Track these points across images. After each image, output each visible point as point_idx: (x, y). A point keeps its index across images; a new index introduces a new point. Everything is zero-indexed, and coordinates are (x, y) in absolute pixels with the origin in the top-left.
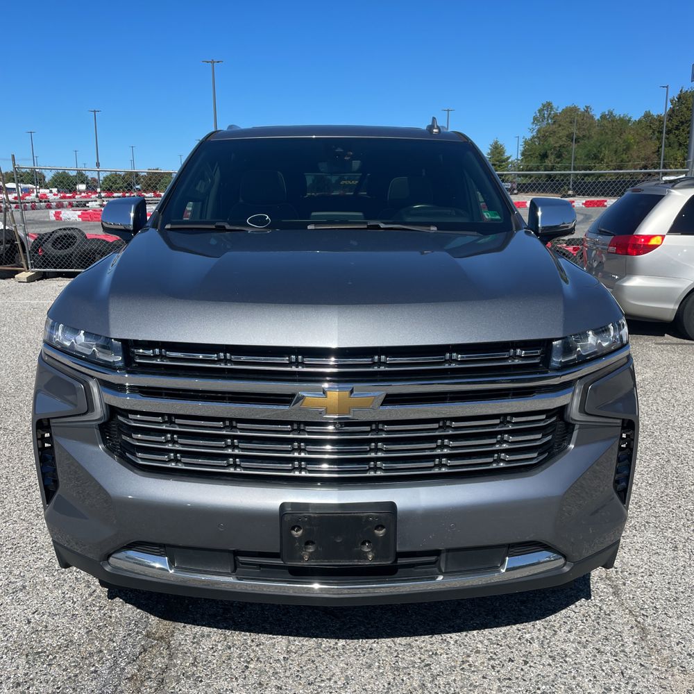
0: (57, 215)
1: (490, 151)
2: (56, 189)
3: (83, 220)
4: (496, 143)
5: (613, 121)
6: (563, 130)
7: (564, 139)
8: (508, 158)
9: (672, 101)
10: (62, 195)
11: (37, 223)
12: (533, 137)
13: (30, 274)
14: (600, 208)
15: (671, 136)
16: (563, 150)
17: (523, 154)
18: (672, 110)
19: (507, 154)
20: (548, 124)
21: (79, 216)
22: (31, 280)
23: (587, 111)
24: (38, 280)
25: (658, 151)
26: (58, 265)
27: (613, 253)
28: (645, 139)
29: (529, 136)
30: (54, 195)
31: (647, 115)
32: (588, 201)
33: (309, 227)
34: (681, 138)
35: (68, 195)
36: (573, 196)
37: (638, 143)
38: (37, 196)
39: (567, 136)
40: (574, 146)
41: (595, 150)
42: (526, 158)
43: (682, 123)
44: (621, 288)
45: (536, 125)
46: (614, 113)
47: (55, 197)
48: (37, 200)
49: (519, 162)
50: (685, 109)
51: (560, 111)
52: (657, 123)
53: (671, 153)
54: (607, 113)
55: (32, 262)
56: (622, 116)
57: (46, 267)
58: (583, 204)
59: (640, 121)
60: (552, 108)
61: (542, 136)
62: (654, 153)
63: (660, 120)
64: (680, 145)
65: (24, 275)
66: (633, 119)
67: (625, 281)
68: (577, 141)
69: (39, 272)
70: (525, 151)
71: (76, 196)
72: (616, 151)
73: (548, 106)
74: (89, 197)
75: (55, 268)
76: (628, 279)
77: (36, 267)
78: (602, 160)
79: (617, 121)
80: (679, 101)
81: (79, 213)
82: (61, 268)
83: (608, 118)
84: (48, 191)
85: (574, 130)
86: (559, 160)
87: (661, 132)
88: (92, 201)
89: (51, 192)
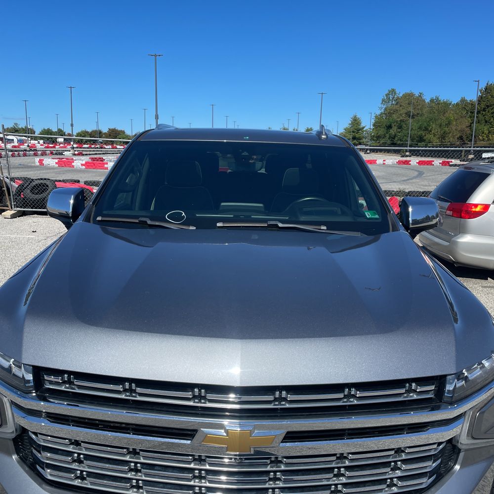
0: (41, 161)
1: (350, 122)
2: (42, 141)
3: (59, 166)
4: (355, 116)
5: (439, 104)
6: (403, 109)
7: (403, 116)
8: (364, 128)
9: (481, 91)
10: (46, 145)
11: (26, 168)
12: (382, 113)
13: (13, 212)
14: (429, 166)
15: (480, 115)
16: (403, 123)
17: (374, 125)
18: (481, 97)
19: (363, 125)
20: (392, 104)
21: (56, 163)
22: (13, 216)
23: (420, 96)
24: (19, 217)
25: (471, 126)
26: (34, 206)
27: (450, 216)
28: (461, 117)
29: (378, 112)
30: (41, 145)
31: (463, 100)
32: (421, 161)
33: (219, 225)
34: (487, 117)
35: (51, 145)
36: (410, 156)
37: (456, 120)
38: (28, 146)
39: (406, 114)
40: (411, 120)
41: (425, 124)
42: (376, 128)
43: (488, 106)
44: (456, 243)
45: (384, 104)
46: (440, 98)
47: (42, 147)
48: (28, 149)
49: (371, 130)
50: (490, 97)
51: (401, 95)
52: (470, 106)
53: (480, 128)
54: (434, 98)
55: (15, 203)
56: (445, 100)
57: (25, 207)
58: (417, 163)
59: (457, 104)
60: (395, 93)
61: (388, 113)
62: (467, 127)
63: (472, 104)
64: (486, 122)
65: (9, 213)
66: (453, 103)
67: (458, 238)
68: (413, 117)
69: (20, 211)
70: (376, 123)
71: (57, 147)
72: (441, 125)
73: (393, 91)
74: (65, 147)
75: (32, 208)
76: (461, 237)
77: (17, 207)
78: (431, 131)
79: (441, 104)
80: (485, 91)
81: (57, 161)
82: (36, 208)
83: (435, 102)
84: (36, 142)
85: (411, 109)
86: (400, 130)
87: (472, 113)
88: (67, 151)
89: (39, 143)
